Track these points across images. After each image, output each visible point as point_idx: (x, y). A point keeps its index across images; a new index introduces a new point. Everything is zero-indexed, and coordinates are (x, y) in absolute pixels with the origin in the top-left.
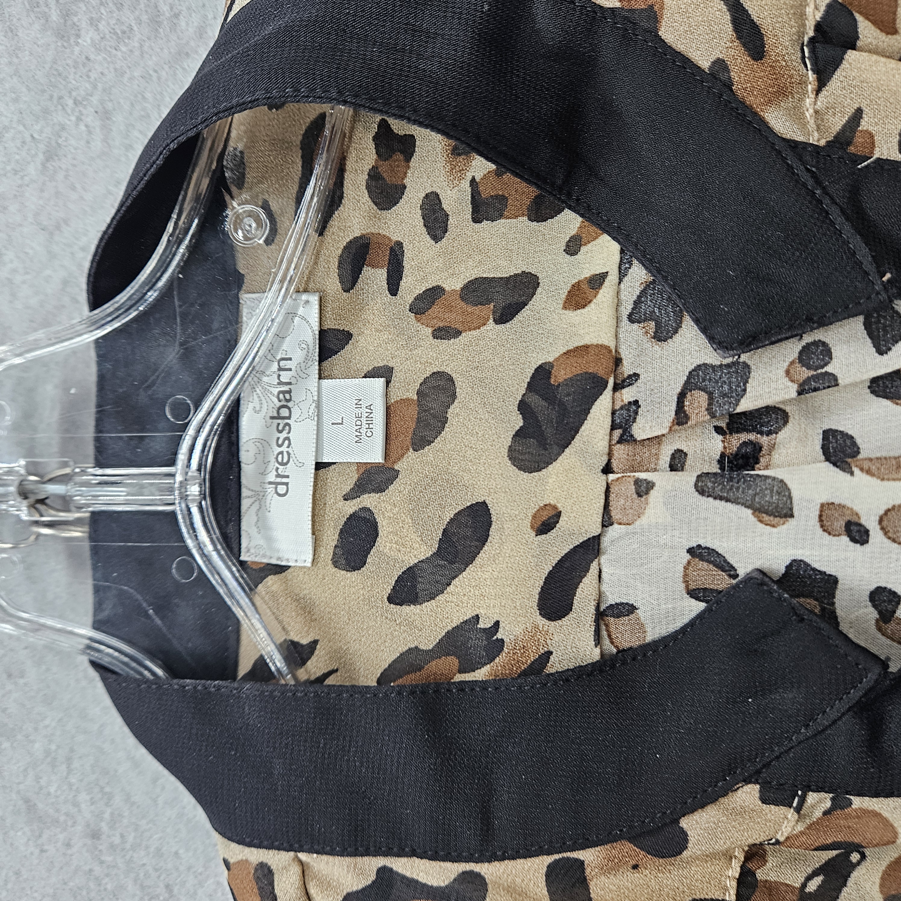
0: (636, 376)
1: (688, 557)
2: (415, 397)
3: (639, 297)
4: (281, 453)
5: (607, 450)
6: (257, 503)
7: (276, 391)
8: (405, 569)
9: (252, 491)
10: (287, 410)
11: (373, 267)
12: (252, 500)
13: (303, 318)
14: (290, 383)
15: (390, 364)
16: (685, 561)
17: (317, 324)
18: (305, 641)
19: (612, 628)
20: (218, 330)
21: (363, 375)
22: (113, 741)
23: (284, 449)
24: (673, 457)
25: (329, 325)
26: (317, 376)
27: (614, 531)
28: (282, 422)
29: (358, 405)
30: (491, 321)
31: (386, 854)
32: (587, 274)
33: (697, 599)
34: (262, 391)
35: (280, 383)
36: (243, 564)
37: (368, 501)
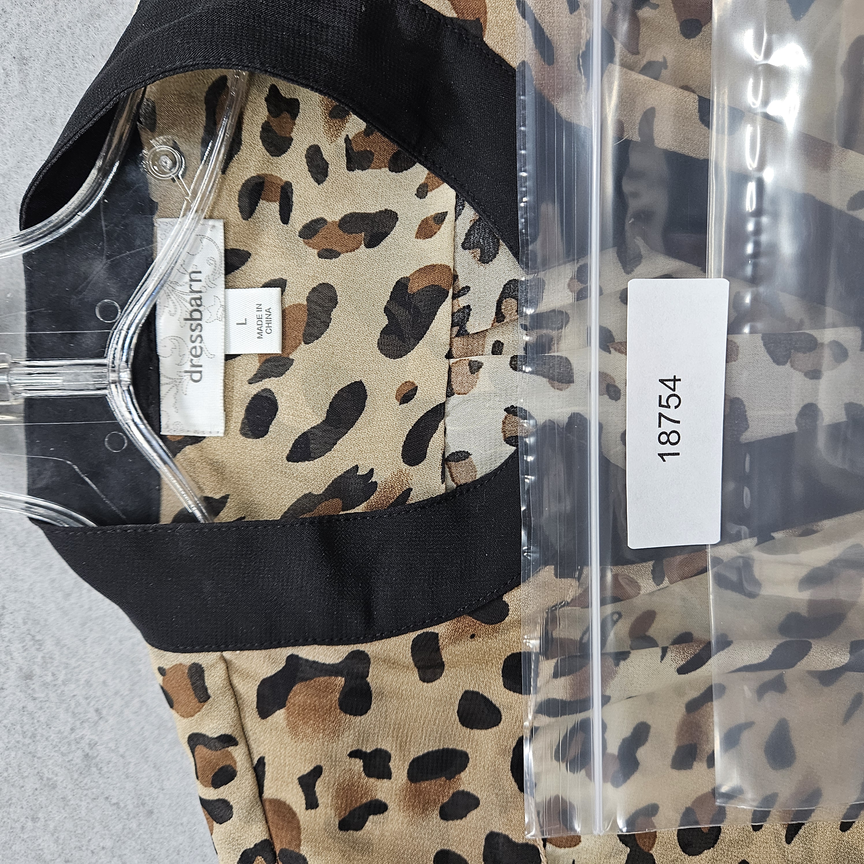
0: (468, 288)
1: (506, 413)
2: (305, 303)
3: (469, 231)
4: (195, 347)
5: (448, 342)
6: (175, 388)
7: (188, 298)
8: (300, 434)
9: (170, 378)
10: (198, 313)
11: (268, 200)
12: (170, 386)
13: (210, 239)
14: (200, 292)
15: (284, 277)
16: (503, 417)
17: (223, 245)
18: (217, 497)
19: (454, 470)
20: (140, 246)
21: (261, 285)
22: (43, 596)
23: (197, 344)
24: (494, 346)
25: (232, 245)
26: (224, 286)
27: (455, 399)
28: (195, 323)
29: (259, 309)
30: (363, 245)
31: (295, 644)
32: (433, 213)
33: (511, 445)
34: (176, 297)
35: (193, 292)
36: (163, 438)
37: (269, 383)
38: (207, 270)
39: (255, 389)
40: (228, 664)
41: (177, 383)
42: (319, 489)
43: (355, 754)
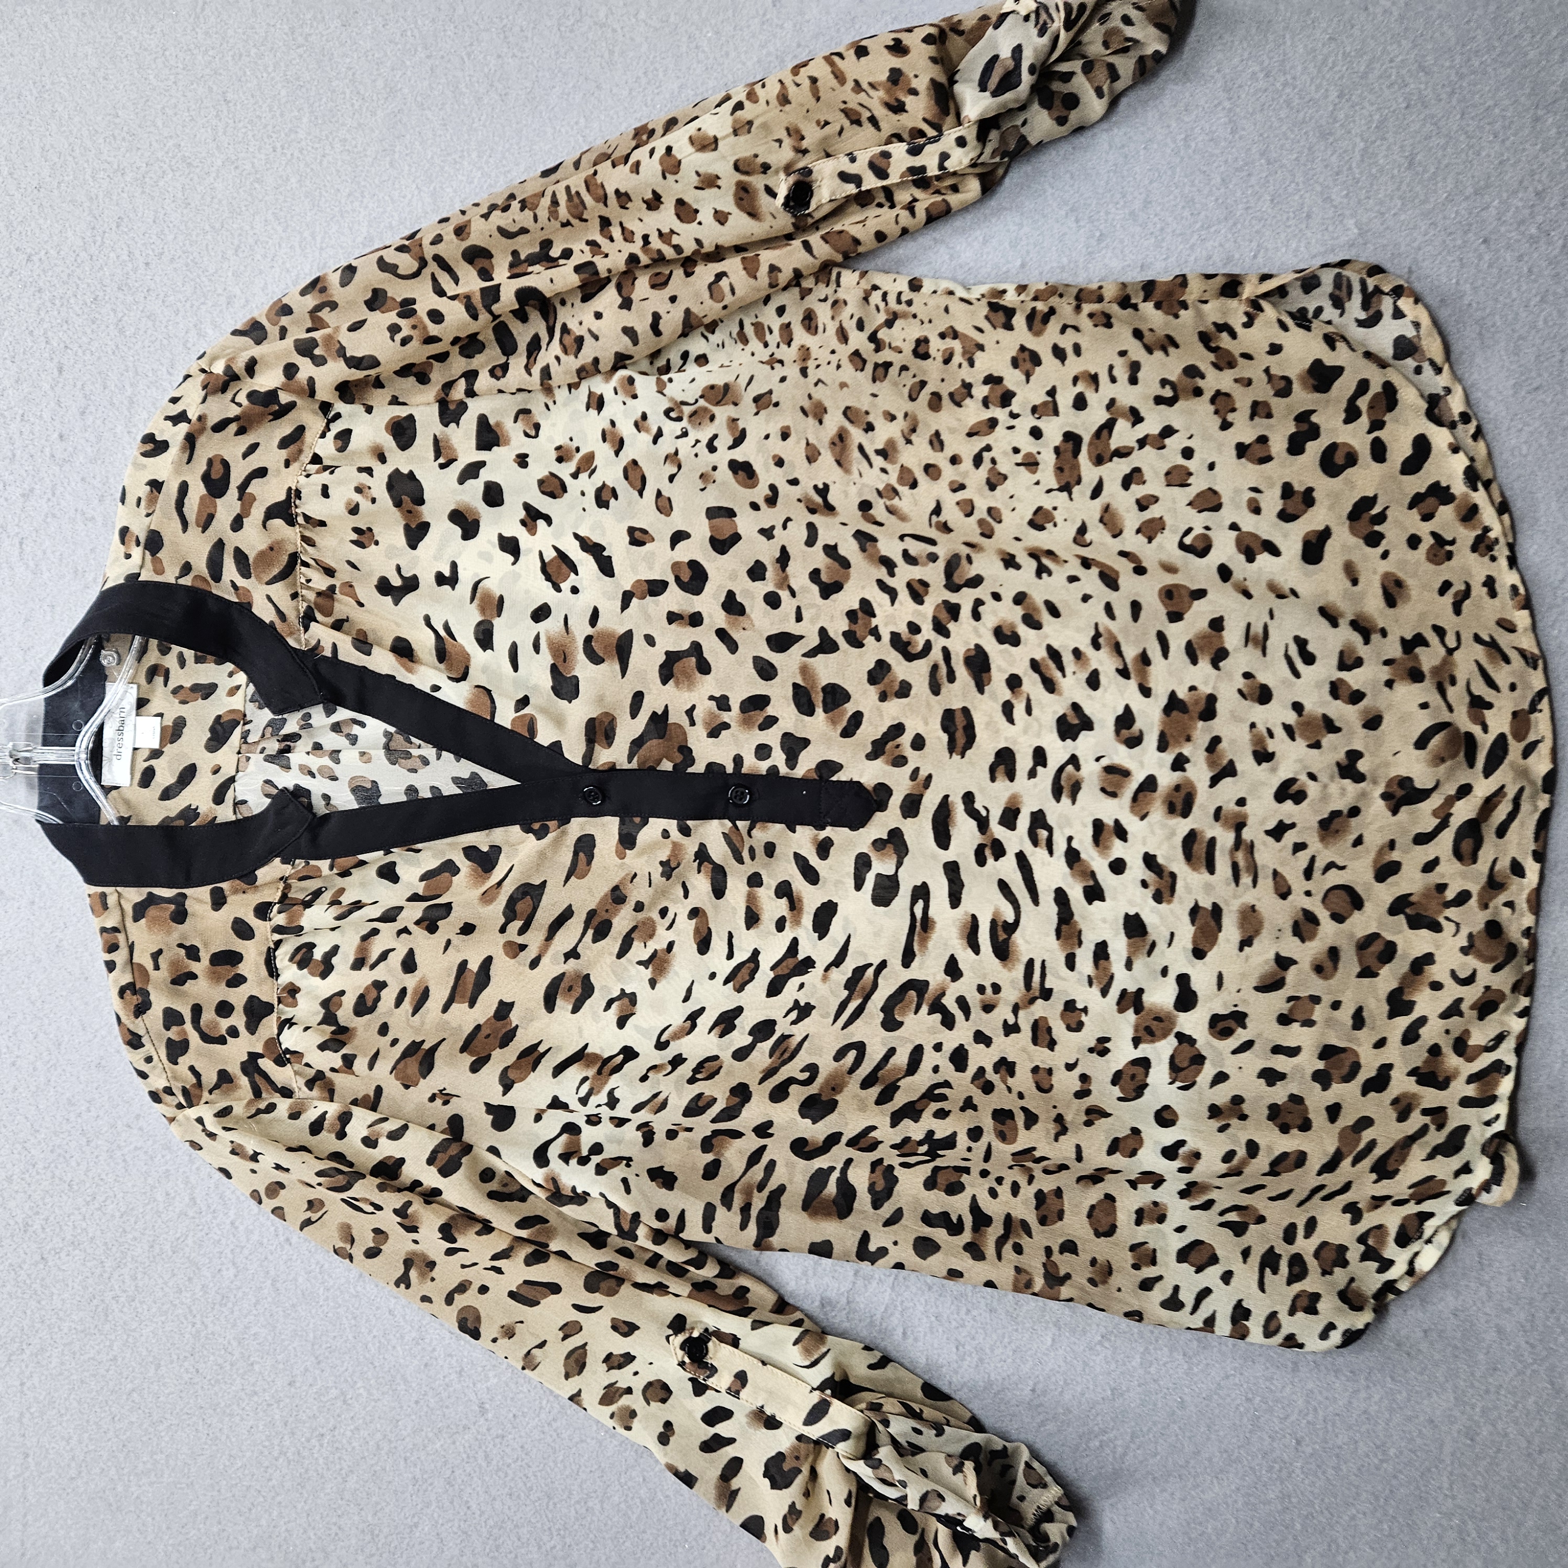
0: (251, 721)
1: (264, 783)
2: (172, 725)
3: (253, 694)
4: (119, 744)
5: (238, 746)
6: (109, 762)
7: (118, 720)
8: (165, 787)
9: (107, 758)
10: (123, 728)
11: (158, 676)
12: (107, 761)
13: (131, 693)
14: (124, 718)
15: (163, 712)
16: (263, 785)
17: (136, 695)
18: (126, 816)
19: (240, 809)
20: (96, 696)
21: (153, 715)
23: (120, 742)
24: (259, 749)
25: (141, 696)
26: (135, 715)
27: (240, 774)
28: (121, 732)
30: (200, 699)
31: (152, 886)
32: (235, 685)
33: (268, 798)
34: (113, 720)
35: (120, 717)
36: (102, 787)
37: (153, 762)
38: (128, 707)
39: (146, 764)
40: (120, 895)
41: (110, 760)
42: (173, 814)
43: (180, 946)
